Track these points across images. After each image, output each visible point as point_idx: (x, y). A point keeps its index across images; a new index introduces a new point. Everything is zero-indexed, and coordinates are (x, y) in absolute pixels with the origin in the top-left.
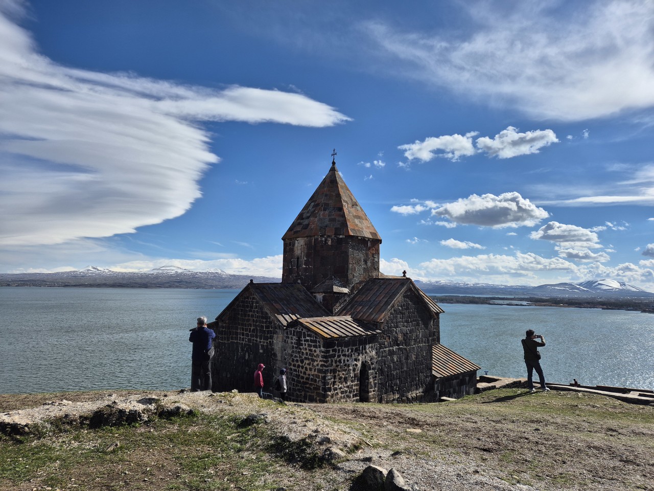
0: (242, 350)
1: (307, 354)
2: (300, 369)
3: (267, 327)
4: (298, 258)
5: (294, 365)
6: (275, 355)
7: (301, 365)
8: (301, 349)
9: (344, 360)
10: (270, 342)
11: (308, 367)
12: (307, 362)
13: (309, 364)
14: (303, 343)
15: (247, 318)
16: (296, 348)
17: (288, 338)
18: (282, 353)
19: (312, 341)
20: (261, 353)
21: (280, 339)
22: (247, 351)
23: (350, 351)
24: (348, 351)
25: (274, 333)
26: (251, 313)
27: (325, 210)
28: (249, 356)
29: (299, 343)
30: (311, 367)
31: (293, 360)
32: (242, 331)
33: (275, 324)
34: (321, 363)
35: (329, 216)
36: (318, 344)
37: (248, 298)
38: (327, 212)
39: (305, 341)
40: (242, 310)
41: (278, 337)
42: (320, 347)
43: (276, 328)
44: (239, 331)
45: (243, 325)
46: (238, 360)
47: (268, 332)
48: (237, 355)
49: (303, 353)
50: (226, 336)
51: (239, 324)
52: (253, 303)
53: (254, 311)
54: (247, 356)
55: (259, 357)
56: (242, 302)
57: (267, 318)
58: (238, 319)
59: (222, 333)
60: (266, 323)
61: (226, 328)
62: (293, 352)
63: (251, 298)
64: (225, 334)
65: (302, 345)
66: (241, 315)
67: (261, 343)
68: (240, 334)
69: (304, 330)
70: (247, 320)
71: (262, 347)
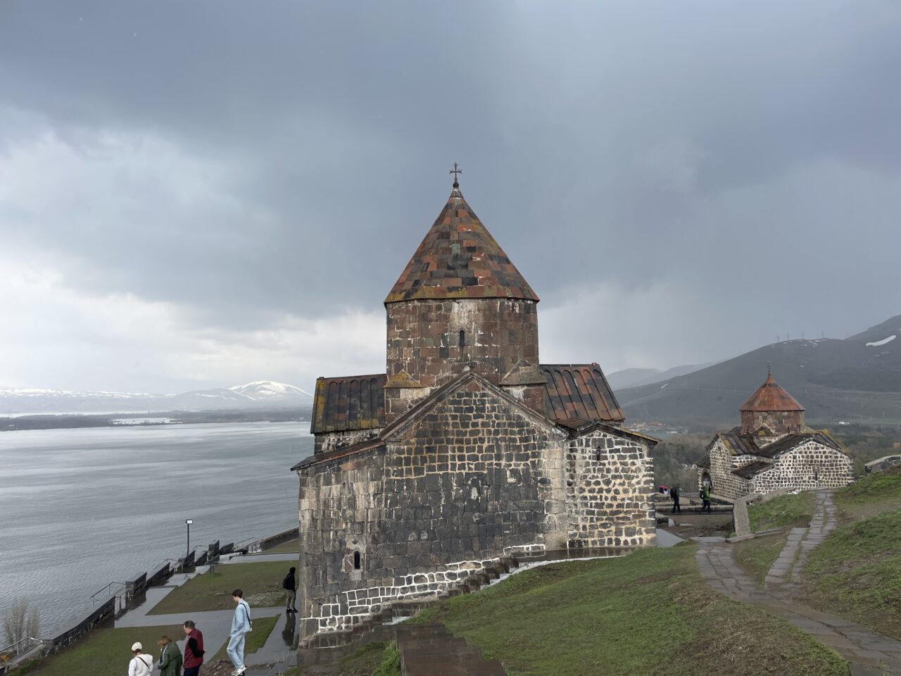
0: (461, 484)
1: (617, 470)
2: (604, 494)
7: (605, 487)
8: (604, 465)
11: (620, 489)
12: (618, 481)
13: (623, 484)
14: (608, 454)
15: (471, 428)
16: (594, 464)
17: (576, 450)
18: (563, 476)
20: (511, 484)
21: (558, 455)
22: (475, 484)
25: (540, 448)
26: (480, 420)
28: (480, 492)
29: (598, 456)
30: (626, 487)
33: (540, 432)
34: (645, 479)
36: (638, 453)
37: (469, 395)
41: (550, 453)
42: (641, 456)
43: (545, 439)
44: (450, 453)
45: (460, 441)
46: (451, 506)
47: (527, 448)
48: (448, 496)
49: (608, 471)
50: (412, 467)
51: (449, 442)
52: (483, 402)
53: (489, 417)
54: (474, 494)
55: (507, 490)
56: (453, 402)
57: (521, 424)
58: (446, 433)
59: (398, 462)
60: (520, 432)
61: (409, 451)
62: (589, 471)
63: (476, 396)
64: (407, 463)
65: (606, 458)
66: (455, 425)
67: (511, 466)
68: (453, 458)
69: (609, 436)
70: (472, 433)
71: (514, 472)
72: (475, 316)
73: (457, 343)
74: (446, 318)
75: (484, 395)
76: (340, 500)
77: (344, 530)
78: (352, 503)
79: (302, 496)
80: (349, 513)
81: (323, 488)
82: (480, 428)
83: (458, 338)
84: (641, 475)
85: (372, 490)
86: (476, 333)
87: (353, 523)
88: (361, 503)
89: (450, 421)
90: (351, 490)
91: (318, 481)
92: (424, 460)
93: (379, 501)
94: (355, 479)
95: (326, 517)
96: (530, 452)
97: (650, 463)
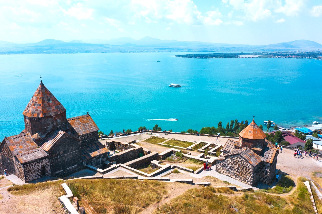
4: (27, 123)
8: (19, 164)
9: (32, 167)
10: (12, 159)
12: (20, 168)
18: (15, 163)
20: (11, 162)
23: (35, 164)
24: (34, 164)
32: (6, 153)
34: (23, 169)
42: (22, 165)
52: (7, 145)
57: (10, 151)
70: (6, 150)
74: (26, 119)
89: (5, 147)
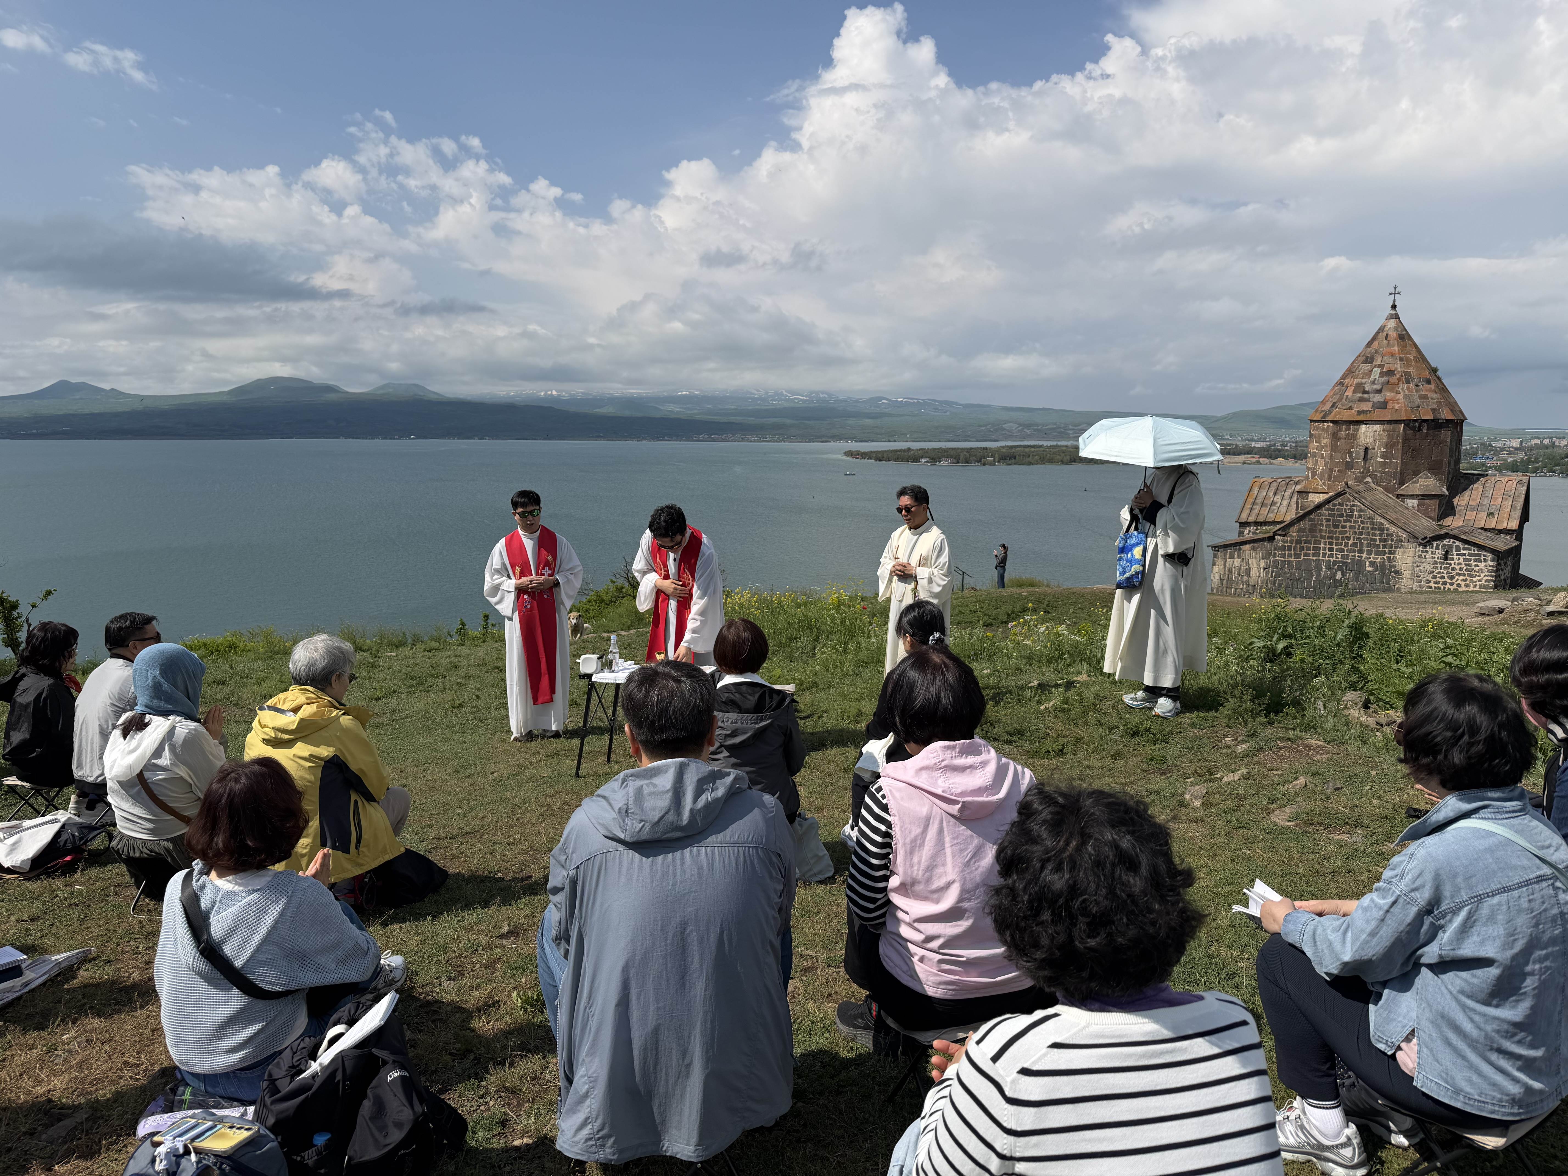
0: (1329, 568)
1: (1461, 569)
2: (1448, 586)
3: (1385, 540)
4: (1366, 449)
5: (1435, 583)
6: (1397, 572)
7: (1449, 581)
8: (1450, 564)
10: (1389, 558)
11: (1463, 583)
12: (1461, 578)
13: (1466, 580)
14: (1455, 557)
15: (1340, 529)
16: (1441, 563)
17: (1427, 552)
18: (1413, 569)
19: (1470, 555)
20: (1369, 571)
21: (1411, 554)
22: (1339, 568)
25: (1396, 547)
26: (1348, 524)
27: (1408, 382)
28: (1343, 575)
29: (1446, 557)
30: (1468, 582)
31: (1435, 577)
32: (1328, 546)
33: (1398, 536)
34: (1486, 578)
35: (1417, 391)
36: (1482, 558)
37: (1340, 504)
38: (1412, 385)
39: (1457, 555)
40: (1328, 520)
41: (1404, 552)
42: (1485, 561)
43: (1402, 541)
44: (1322, 545)
45: (1331, 538)
46: (1319, 581)
47: (1384, 546)
48: (1319, 575)
49: (1453, 569)
50: (1292, 552)
51: (1322, 537)
52: (1352, 511)
53: (1355, 522)
54: (1339, 575)
55: (1366, 576)
56: (1328, 510)
57: (1382, 529)
58: (1321, 531)
59: (1283, 548)
60: (1380, 535)
61: (1291, 542)
62: (1437, 568)
63: (1347, 505)
64: (1290, 549)
65: (1453, 559)
66: (1327, 526)
67: (1370, 560)
68: (1325, 549)
69: (1457, 543)
70: (1341, 533)
71: (1372, 564)
72: (1380, 435)
73: (1362, 457)
74: (1354, 437)
75: (1353, 505)
76: (1240, 569)
77: (1242, 589)
78: (1248, 572)
79: (1214, 564)
80: (1245, 578)
81: (1228, 560)
82: (1347, 529)
83: (1362, 454)
84: (1482, 575)
85: (1262, 565)
86: (1378, 451)
87: (1248, 585)
88: (1254, 572)
89: (1325, 524)
90: (1247, 563)
91: (1225, 555)
92: (1302, 549)
93: (1267, 573)
94: (1251, 556)
95: (1229, 580)
96: (1387, 550)
97: (1493, 566)
